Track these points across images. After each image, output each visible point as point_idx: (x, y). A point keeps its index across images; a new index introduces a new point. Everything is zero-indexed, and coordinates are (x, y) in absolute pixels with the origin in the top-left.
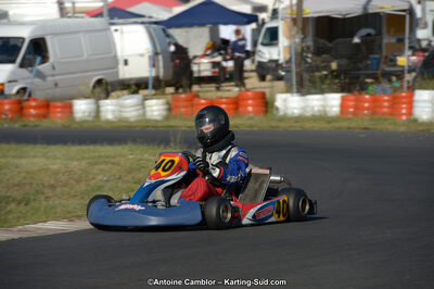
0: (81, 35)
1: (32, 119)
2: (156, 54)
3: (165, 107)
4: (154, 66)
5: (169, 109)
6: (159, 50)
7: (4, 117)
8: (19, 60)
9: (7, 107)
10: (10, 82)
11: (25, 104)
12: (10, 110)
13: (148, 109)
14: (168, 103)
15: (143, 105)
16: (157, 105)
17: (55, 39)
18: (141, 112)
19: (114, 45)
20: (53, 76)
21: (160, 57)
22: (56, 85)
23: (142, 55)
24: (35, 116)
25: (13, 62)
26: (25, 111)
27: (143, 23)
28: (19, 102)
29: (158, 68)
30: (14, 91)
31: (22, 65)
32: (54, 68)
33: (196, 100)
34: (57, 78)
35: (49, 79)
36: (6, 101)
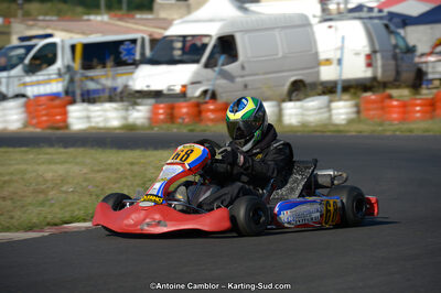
0: (276, 32)
1: (210, 124)
2: (375, 52)
3: (355, 109)
4: (369, 65)
5: (358, 112)
6: (377, 48)
7: (180, 121)
8: (204, 59)
9: (184, 110)
10: (193, 83)
11: (203, 107)
12: (187, 114)
13: (334, 112)
14: (357, 106)
15: (329, 108)
16: (345, 107)
17: (246, 36)
18: (326, 115)
19: (315, 42)
20: (242, 76)
21: (379, 56)
22: (246, 86)
23: (357, 54)
24: (212, 120)
25: (197, 61)
26: (204, 115)
27: (360, 18)
28: (198, 105)
29: (376, 67)
30: (198, 93)
31: (207, 66)
32: (243, 68)
33: (387, 102)
34: (247, 79)
35: (238, 80)
36: (184, 104)
